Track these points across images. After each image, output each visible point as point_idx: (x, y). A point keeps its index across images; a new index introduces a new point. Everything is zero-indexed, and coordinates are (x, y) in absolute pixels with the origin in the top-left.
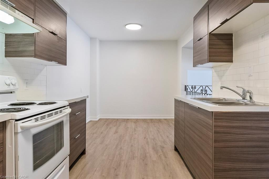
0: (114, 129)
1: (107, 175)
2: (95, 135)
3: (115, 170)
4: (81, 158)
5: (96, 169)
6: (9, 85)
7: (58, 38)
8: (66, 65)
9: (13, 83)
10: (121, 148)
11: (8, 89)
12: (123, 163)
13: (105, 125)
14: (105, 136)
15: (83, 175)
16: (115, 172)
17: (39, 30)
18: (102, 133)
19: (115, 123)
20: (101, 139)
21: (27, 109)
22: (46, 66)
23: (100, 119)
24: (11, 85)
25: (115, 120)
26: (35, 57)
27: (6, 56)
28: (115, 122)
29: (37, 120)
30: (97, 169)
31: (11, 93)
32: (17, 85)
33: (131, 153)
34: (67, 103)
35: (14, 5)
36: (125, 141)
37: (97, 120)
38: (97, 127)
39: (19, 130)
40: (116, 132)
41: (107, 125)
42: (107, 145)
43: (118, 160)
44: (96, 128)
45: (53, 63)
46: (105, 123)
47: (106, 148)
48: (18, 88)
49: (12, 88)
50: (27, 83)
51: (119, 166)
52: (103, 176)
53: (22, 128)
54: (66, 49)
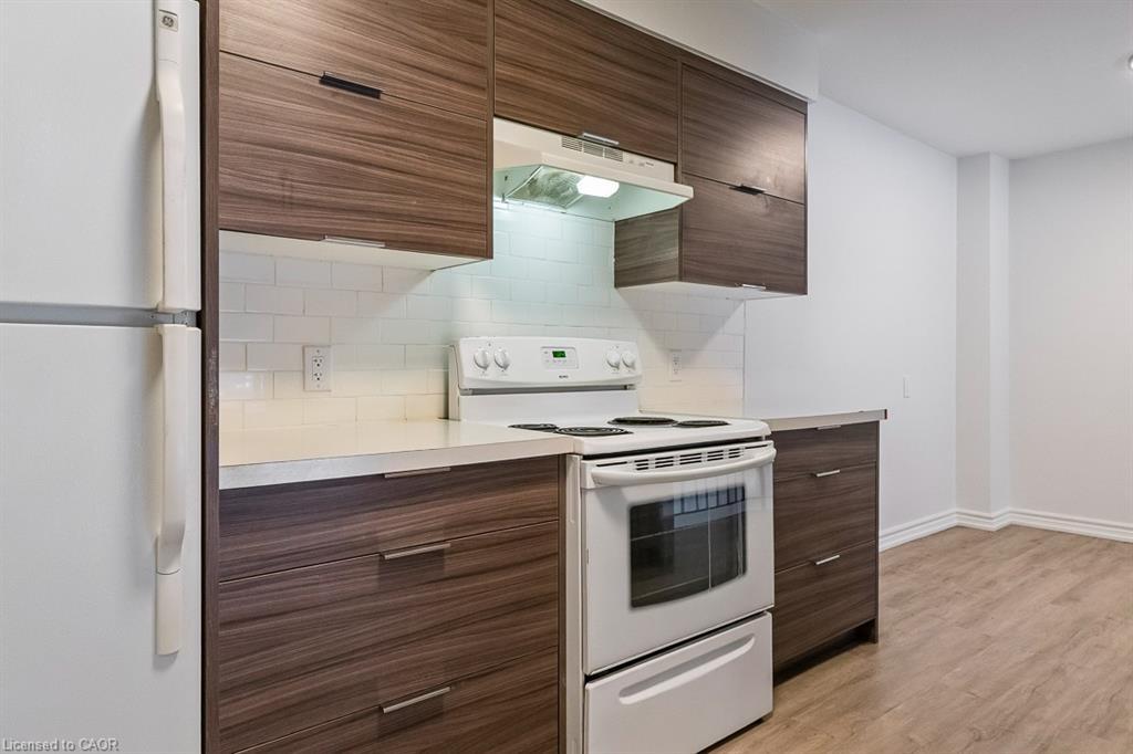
0: (1064, 581)
1: (930, 743)
2: (953, 584)
3: (979, 740)
4: (855, 650)
5: (890, 706)
6: (617, 366)
7: (769, 202)
8: (806, 294)
9: (628, 362)
10: (1058, 671)
11: (615, 377)
12: (1031, 729)
13: (1023, 555)
14: (997, 600)
15: (832, 706)
16: (972, 747)
17: (682, 196)
18: (990, 584)
19: (1088, 557)
20: (973, 605)
21: (626, 433)
22: (742, 300)
23: (1011, 529)
24: (622, 365)
25: (1096, 541)
26: (681, 279)
27: (618, 284)
28: (1090, 551)
29: (642, 466)
30: (899, 708)
31: (625, 388)
32: (637, 365)
33: (1104, 707)
34: (762, 429)
35: (617, 143)
36: (1097, 646)
37: (994, 526)
38: (978, 557)
39: (590, 484)
40: (1071, 597)
41: (1037, 558)
42: (988, 637)
43: (1011, 710)
44: (970, 560)
45: (747, 291)
46: (1029, 548)
47: (981, 650)
48: (641, 377)
49: (623, 375)
50: (676, 361)
51: (1003, 734)
52: (911, 740)
53: (596, 478)
54: (803, 235)
